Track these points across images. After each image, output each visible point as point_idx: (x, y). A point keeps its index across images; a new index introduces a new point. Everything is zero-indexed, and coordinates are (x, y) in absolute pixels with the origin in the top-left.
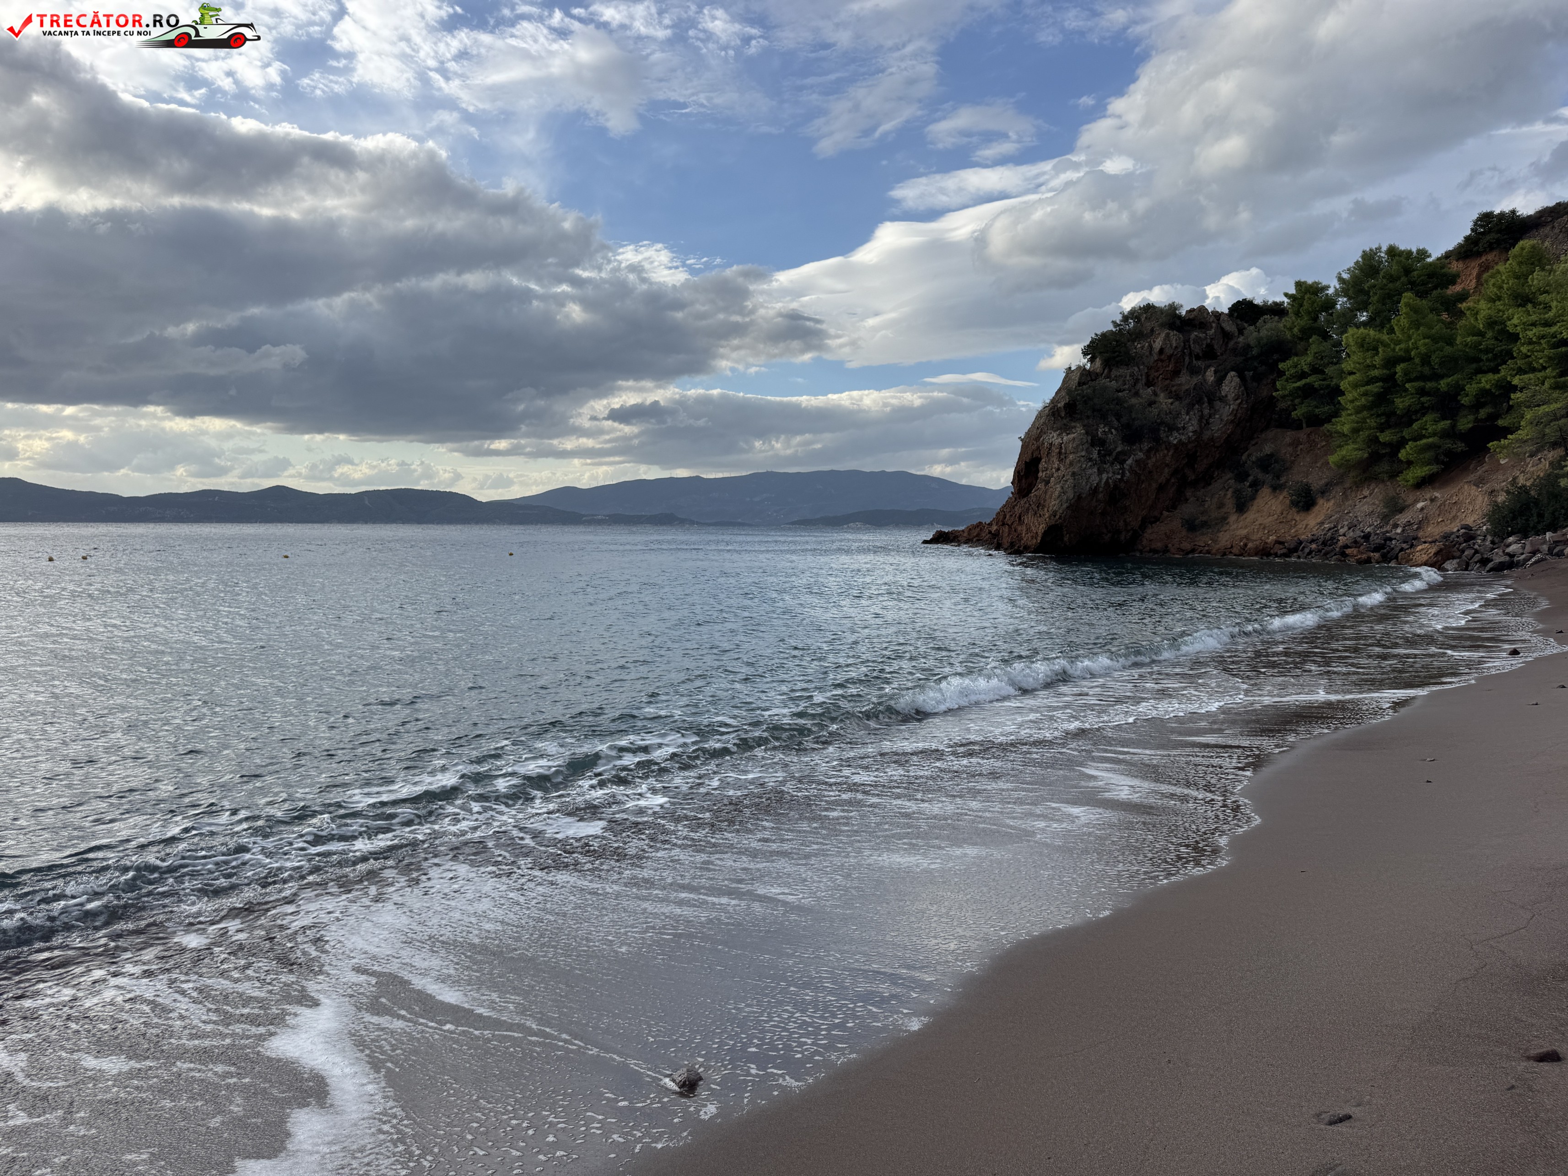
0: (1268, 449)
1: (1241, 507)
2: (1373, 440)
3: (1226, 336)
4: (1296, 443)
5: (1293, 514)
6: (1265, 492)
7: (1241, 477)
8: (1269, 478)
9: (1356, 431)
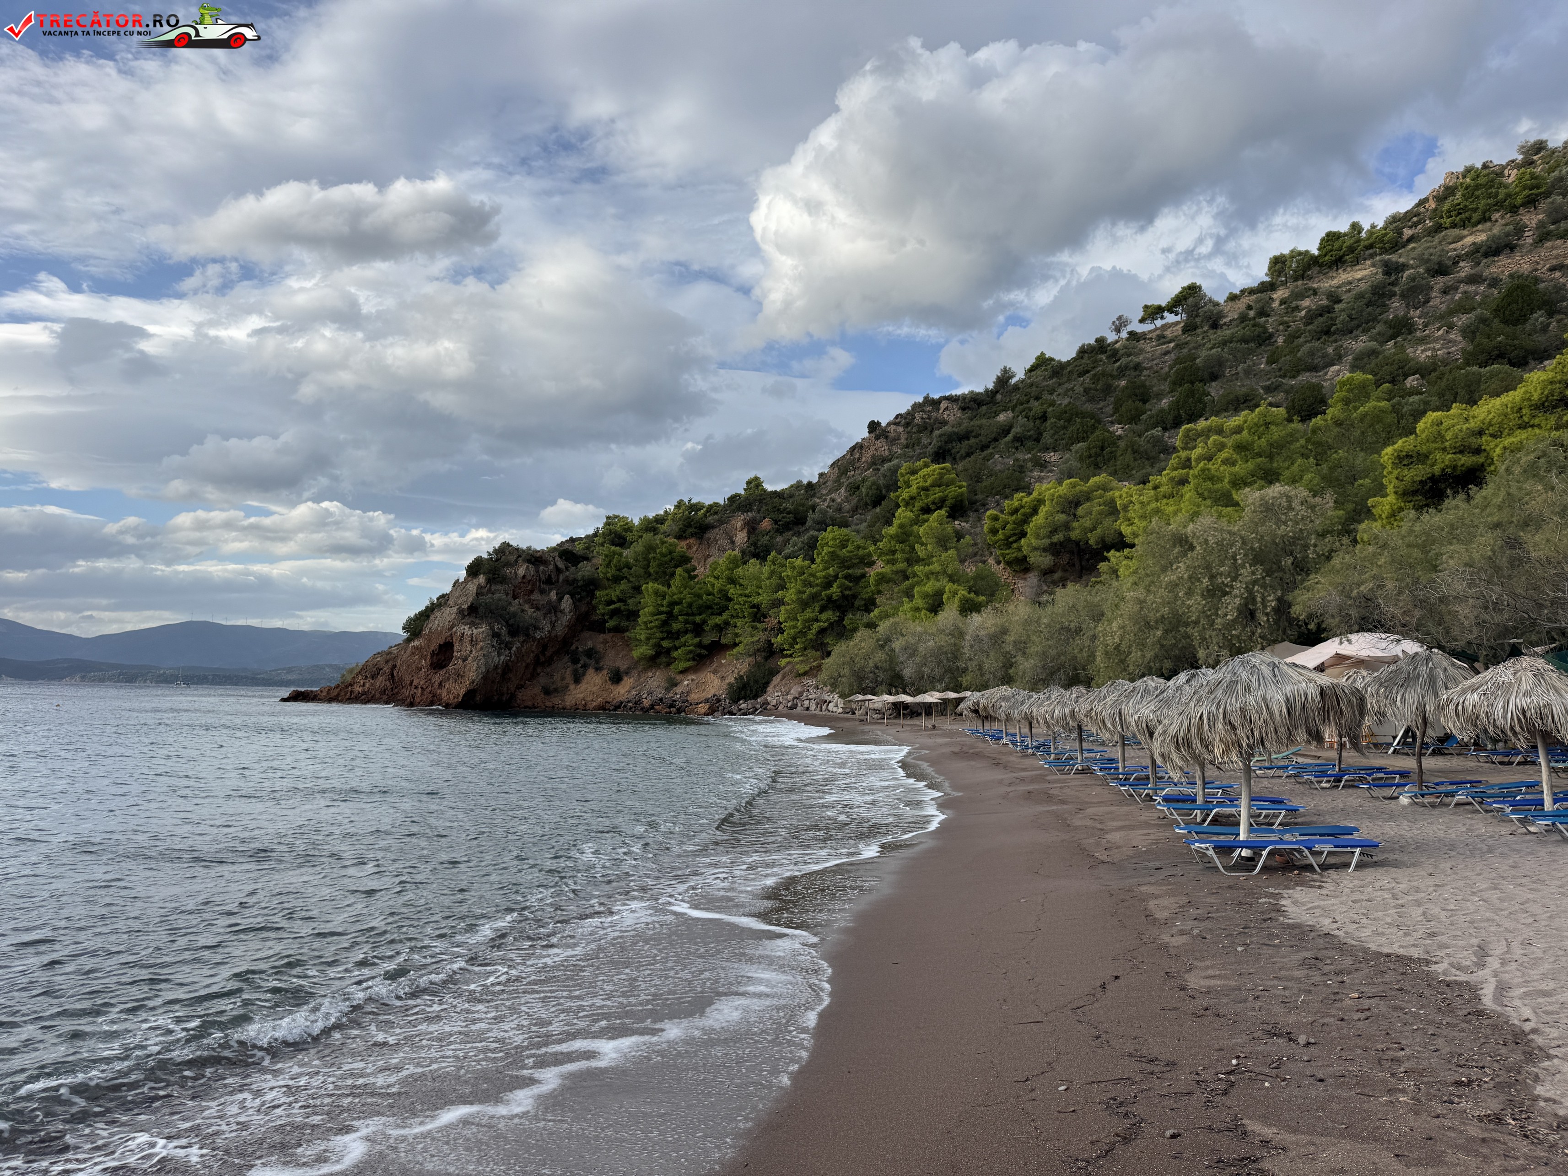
0: (590, 644)
1: (577, 680)
2: (658, 645)
3: (558, 570)
4: (605, 642)
5: (609, 685)
6: (591, 671)
7: (575, 661)
8: (592, 662)
9: (648, 639)
